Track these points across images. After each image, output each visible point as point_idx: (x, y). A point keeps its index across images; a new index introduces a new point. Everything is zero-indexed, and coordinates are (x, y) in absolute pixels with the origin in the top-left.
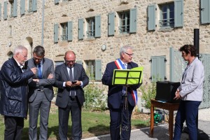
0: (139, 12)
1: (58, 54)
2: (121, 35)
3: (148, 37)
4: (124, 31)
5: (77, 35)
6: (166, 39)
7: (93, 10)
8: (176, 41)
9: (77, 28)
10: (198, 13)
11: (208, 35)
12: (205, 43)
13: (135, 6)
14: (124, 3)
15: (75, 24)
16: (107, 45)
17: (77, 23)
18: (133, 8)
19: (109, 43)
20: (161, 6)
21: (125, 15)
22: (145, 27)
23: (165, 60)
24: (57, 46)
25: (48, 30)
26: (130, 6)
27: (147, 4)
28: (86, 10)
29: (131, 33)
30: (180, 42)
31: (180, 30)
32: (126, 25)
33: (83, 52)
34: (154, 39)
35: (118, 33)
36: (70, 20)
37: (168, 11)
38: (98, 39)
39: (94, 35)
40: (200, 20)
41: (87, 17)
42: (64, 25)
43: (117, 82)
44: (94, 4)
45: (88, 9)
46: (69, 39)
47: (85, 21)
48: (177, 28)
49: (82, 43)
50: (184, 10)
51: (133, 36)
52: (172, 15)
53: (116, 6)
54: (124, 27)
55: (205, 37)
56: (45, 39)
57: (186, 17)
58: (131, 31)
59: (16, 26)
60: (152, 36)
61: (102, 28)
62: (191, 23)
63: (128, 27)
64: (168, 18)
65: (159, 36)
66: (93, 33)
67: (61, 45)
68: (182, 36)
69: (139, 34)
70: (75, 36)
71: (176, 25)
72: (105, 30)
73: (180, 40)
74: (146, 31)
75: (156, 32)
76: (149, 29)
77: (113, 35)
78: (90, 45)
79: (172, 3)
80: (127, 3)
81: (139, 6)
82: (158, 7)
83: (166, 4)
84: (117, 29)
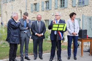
1: (33, 17)
2: (61, 9)
4: (62, 7)
5: (41, 9)
6: (81, 10)
8: (85, 12)
9: (41, 6)
15: (40, 4)
16: (55, 13)
17: (41, 4)
19: (55, 12)
23: (80, 20)
24: (32, 14)
25: (28, 6)
29: (65, 8)
32: (63, 4)
33: (44, 16)
35: (59, 8)
36: (38, 2)
38: (50, 11)
42: (35, 4)
43: (54, 29)
46: (37, 11)
47: (45, 2)
49: (43, 12)
51: (66, 9)
56: (27, 11)
57: (90, 1)
59: (15, 5)
60: (74, 9)
63: (64, 5)
64: (82, 1)
65: (78, 9)
66: (48, 8)
67: (34, 13)
68: (88, 9)
69: (69, 9)
70: (40, 9)
71: (85, 4)
72: (53, 6)
73: (87, 11)
74: (71, 7)
75: (76, 7)
76: (73, 6)
77: (57, 9)
78: (47, 13)
84: (59, 6)
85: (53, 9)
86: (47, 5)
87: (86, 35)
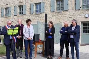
0: (27, 6)
2: (20, 15)
3: (31, 16)
4: (21, 14)
5: (1, 15)
6: (38, 17)
7: (7, 5)
8: (41, 18)
9: (1, 12)
10: (50, 7)
11: (53, 16)
12: (52, 19)
13: (25, 4)
14: (21, 2)
16: (14, 19)
17: (1, 10)
20: (36, 4)
21: (21, 7)
23: (37, 26)
26: (23, 4)
27: (30, 3)
28: (4, 4)
31: (43, 14)
32: (22, 11)
33: (3, 22)
34: (33, 17)
35: (18, 15)
37: (38, 6)
38: (10, 17)
40: (51, 10)
41: (5, 7)
44: (8, 2)
45: (6, 4)
47: (4, 9)
48: (42, 13)
49: (3, 18)
50: (45, 6)
51: (24, 16)
52: (40, 7)
53: (17, 4)
55: (53, 17)
57: (45, 9)
58: (23, 14)
61: (12, 12)
62: (47, 11)
63: (22, 12)
64: (38, 9)
65: (35, 16)
66: (7, 14)
68: (43, 16)
69: (27, 16)
73: (43, 18)
74: (29, 14)
75: (33, 14)
76: (31, 13)
77: (16, 15)
78: (6, 19)
79: (40, 3)
80: (22, 2)
81: (27, 4)
82: (34, 4)
83: (38, 3)
84: (18, 13)
85: (12, 16)
86: (6, 12)
87: (39, 39)
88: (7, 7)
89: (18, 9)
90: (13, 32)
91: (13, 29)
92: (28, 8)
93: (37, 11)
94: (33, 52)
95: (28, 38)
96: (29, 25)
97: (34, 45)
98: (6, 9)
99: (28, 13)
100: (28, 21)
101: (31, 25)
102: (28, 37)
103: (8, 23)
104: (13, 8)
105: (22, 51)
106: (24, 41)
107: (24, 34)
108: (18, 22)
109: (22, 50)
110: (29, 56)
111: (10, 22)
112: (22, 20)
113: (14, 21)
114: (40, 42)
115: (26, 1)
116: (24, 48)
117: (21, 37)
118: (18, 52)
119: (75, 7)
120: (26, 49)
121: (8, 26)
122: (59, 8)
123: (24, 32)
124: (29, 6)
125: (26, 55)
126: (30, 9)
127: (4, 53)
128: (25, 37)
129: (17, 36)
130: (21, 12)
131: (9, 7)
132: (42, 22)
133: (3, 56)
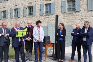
0: (37, 7)
2: (29, 17)
3: (40, 18)
4: (30, 15)
6: (48, 19)
7: (17, 6)
8: (52, 20)
9: (10, 13)
10: (61, 8)
11: (64, 17)
12: (63, 21)
14: (30, 3)
15: (9, 11)
18: (34, 5)
19: (23, 20)
20: (46, 5)
21: (31, 8)
22: (39, 14)
24: (1, 21)
26: (33, 4)
27: (40, 4)
28: (14, 5)
30: (53, 20)
31: (53, 15)
32: (31, 12)
33: (12, 24)
34: (43, 19)
35: (28, 16)
36: (7, 10)
37: (49, 7)
38: (19, 18)
39: (17, 16)
40: (62, 11)
41: (15, 8)
42: (4, 12)
44: (18, 3)
45: (15, 5)
46: (6, 18)
47: (13, 10)
49: (12, 20)
50: (55, 7)
51: (34, 17)
52: (50, 8)
53: (27, 4)
54: (30, 13)
55: (64, 18)
57: (56, 10)
58: (33, 15)
60: (42, 17)
61: (21, 14)
62: (58, 12)
64: (49, 10)
65: (45, 18)
66: (16, 15)
67: (3, 21)
68: (54, 18)
69: (37, 17)
70: (9, 17)
71: (52, 13)
72: (22, 14)
73: (53, 19)
74: (39, 15)
77: (25, 17)
78: (15, 21)
79: (50, 4)
80: (32, 3)
81: (37, 4)
82: (44, 5)
83: (48, 4)
84: (27, 14)
85: (21, 17)
86: (15, 13)
87: (49, 41)
88: (17, 8)
89: (28, 11)
90: (23, 34)
91: (23, 31)
92: (38, 9)
93: (47, 12)
94: (43, 55)
95: (38, 41)
96: (39, 27)
97: (45, 48)
98: (15, 10)
99: (37, 14)
100: (38, 23)
101: (41, 27)
102: (38, 39)
103: (16, 25)
104: (22, 9)
105: (31, 54)
106: (33, 44)
107: (34, 36)
108: (28, 23)
109: (32, 52)
110: (39, 59)
111: (18, 23)
112: (32, 21)
113: (24, 22)
114: (50, 44)
115: (35, 2)
116: (33, 51)
117: (31, 40)
118: (28, 54)
119: (88, 8)
120: (36, 52)
121: (16, 28)
122: (71, 9)
123: (34, 34)
124: (39, 7)
125: (36, 58)
126: (40, 10)
127: (13, 56)
128: (35, 40)
129: (27, 39)
130: (31, 14)
131: (18, 8)
132: (53, 23)
133: (13, 59)
